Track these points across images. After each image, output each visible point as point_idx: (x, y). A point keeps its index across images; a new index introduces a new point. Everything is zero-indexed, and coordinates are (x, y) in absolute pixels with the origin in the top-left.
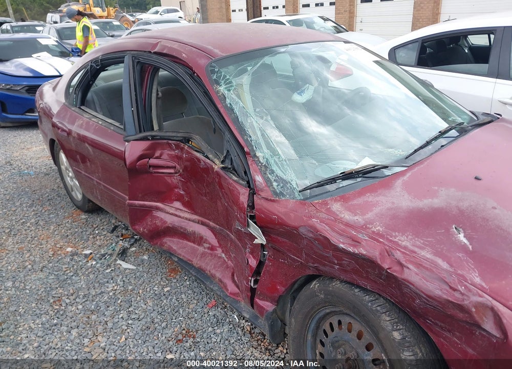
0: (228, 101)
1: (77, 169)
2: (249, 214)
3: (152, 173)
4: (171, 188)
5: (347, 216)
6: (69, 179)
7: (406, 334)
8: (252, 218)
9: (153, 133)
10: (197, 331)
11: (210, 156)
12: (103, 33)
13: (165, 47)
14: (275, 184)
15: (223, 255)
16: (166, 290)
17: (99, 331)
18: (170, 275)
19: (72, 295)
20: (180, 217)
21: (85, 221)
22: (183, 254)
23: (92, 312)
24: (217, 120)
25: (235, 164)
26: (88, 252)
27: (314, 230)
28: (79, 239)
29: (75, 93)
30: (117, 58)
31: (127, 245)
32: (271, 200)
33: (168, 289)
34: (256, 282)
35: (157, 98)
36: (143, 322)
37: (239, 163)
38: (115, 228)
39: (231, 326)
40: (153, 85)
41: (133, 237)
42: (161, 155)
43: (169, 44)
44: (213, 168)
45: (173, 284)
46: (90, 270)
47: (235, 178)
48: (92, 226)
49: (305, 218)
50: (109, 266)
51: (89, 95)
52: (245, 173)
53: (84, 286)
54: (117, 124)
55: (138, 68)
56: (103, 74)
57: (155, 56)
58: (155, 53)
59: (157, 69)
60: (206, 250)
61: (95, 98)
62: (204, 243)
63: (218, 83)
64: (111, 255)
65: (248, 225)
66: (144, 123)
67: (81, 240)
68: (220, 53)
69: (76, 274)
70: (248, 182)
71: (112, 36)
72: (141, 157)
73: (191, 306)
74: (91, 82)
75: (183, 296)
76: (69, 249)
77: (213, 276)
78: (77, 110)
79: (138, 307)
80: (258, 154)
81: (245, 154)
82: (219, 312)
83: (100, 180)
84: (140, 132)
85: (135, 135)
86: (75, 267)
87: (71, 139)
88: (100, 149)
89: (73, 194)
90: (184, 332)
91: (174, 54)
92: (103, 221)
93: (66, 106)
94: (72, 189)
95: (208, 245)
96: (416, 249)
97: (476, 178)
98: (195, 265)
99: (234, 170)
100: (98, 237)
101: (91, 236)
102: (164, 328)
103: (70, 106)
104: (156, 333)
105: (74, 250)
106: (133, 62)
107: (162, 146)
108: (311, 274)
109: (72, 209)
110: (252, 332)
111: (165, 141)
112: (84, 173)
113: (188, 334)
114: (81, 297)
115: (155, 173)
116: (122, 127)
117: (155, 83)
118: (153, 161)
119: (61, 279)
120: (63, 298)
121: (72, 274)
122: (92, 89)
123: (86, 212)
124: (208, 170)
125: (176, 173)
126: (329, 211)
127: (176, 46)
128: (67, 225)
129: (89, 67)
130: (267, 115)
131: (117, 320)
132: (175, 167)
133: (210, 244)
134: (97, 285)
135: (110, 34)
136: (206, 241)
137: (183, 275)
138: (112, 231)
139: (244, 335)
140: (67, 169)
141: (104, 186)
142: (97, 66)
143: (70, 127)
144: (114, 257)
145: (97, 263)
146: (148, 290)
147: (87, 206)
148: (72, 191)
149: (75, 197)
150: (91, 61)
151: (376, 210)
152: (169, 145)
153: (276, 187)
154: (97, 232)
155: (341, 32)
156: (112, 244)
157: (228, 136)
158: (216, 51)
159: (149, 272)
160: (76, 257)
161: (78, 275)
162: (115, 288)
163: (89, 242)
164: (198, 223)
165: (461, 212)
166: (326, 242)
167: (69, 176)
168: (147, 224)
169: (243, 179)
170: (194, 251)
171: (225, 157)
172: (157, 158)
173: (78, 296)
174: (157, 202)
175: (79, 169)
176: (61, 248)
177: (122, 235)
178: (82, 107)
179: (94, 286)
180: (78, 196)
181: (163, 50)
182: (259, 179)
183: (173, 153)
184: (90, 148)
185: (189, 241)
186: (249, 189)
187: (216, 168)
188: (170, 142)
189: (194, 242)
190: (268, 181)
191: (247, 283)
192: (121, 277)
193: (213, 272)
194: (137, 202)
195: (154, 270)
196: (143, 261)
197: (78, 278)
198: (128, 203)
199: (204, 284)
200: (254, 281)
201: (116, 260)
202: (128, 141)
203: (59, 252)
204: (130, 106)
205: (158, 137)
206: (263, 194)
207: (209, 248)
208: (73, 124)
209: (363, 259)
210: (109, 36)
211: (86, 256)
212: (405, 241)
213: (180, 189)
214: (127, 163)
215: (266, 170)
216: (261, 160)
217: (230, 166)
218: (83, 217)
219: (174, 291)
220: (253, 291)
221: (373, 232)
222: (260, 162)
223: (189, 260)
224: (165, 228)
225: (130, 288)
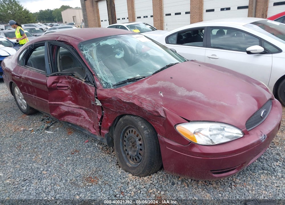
0: (86, 57)
1: (25, 93)
2: (95, 97)
3: (58, 89)
4: (67, 95)
5: (127, 92)
6: (19, 100)
7: (145, 126)
8: (97, 98)
9: (58, 73)
10: (80, 150)
11: (81, 78)
12: (30, 34)
13: (62, 38)
14: (104, 84)
15: (90, 120)
16: (67, 139)
17: (39, 154)
18: (69, 134)
19: (26, 144)
20: (71, 107)
21: (28, 118)
22: (73, 121)
23: (35, 148)
24: (83, 64)
25: (90, 80)
26: (31, 129)
27: (116, 97)
28: (26, 125)
29: (22, 60)
30: (41, 44)
31: (49, 125)
32: (102, 90)
33: (68, 138)
34: (101, 124)
35: (60, 59)
36: (57, 149)
37: (91, 78)
38: (43, 120)
39: (94, 147)
40: (57, 54)
41: (51, 122)
42: (62, 81)
43: (64, 37)
44: (82, 83)
45: (70, 137)
46: (33, 135)
47: (90, 84)
48: (32, 120)
49: (113, 94)
50: (41, 133)
51: (29, 61)
52: (94, 82)
53: (30, 141)
54: (43, 71)
55: (51, 47)
56: (34, 52)
57: (57, 42)
58: (58, 41)
59: (59, 47)
60: (83, 119)
61: (32, 62)
62: (82, 116)
63: (82, 50)
64: (42, 129)
65: (95, 101)
66: (54, 69)
67: (27, 125)
68: (83, 40)
69: (26, 137)
70: (95, 85)
71: (35, 36)
72: (53, 83)
73: (78, 143)
74: (30, 55)
75: (74, 140)
76: (22, 129)
77: (85, 127)
78: (24, 67)
79: (55, 145)
80: (98, 75)
81: (93, 75)
82: (89, 144)
83: (36, 96)
84: (53, 72)
85: (51, 73)
86: (26, 135)
87: (22, 80)
88: (35, 82)
89: (22, 107)
90: (75, 151)
91: (65, 41)
92: (37, 118)
93: (18, 65)
94: (21, 104)
95: (83, 117)
96: (146, 98)
97: (171, 78)
98: (78, 125)
99: (89, 82)
100: (35, 124)
101: (32, 123)
102: (66, 151)
103: (20, 66)
104: (63, 152)
105: (24, 129)
106: (49, 44)
107: (62, 78)
108: (119, 115)
109: (22, 114)
110: (103, 148)
111: (63, 76)
112: (28, 94)
113: (76, 151)
114: (30, 144)
115: (60, 89)
116: (45, 72)
117: (58, 55)
118: (58, 85)
119: (19, 139)
120: (22, 145)
121: (24, 137)
122: (30, 58)
123: (28, 115)
124: (80, 84)
125: (68, 89)
126: (121, 91)
127: (66, 38)
128: (20, 120)
129: (29, 48)
130: (101, 61)
131: (46, 150)
132: (68, 87)
133: (84, 116)
134: (36, 140)
135: (34, 35)
136: (82, 115)
137: (74, 134)
138: (42, 121)
139: (99, 149)
140: (18, 95)
141: (38, 98)
142: (32, 47)
143: (21, 75)
144: (43, 130)
145: (36, 132)
146: (59, 139)
147: (29, 111)
148: (21, 106)
149: (23, 109)
150: (30, 46)
151: (136, 89)
152: (65, 77)
153: (104, 86)
154: (35, 122)
155: (155, 30)
156: (42, 125)
157: (86, 69)
158: (82, 39)
159: (59, 133)
160: (25, 131)
161: (27, 137)
162: (45, 140)
163: (31, 125)
164: (79, 108)
165: (163, 87)
166: (120, 101)
167: (20, 99)
168: (57, 112)
169: (93, 85)
170: (77, 120)
171: (86, 77)
172: (60, 83)
173: (28, 144)
174: (61, 102)
175: (26, 92)
176: (18, 129)
177: (46, 122)
178: (26, 66)
179: (35, 140)
180: (24, 108)
181: (61, 39)
182: (98, 83)
183: (67, 80)
184: (31, 83)
185: (75, 116)
186: (95, 88)
187: (83, 82)
188: (65, 76)
189: (77, 116)
190: (101, 84)
191: (98, 125)
192: (47, 136)
193: (85, 126)
194: (52, 103)
195: (61, 133)
196: (56, 130)
197: (27, 138)
198: (49, 103)
199: (82, 132)
200: (100, 123)
201: (44, 131)
202: (48, 77)
203: (18, 130)
204: (48, 62)
205: (60, 74)
206: (99, 88)
207: (83, 118)
208: (22, 74)
209: (131, 104)
210: (34, 36)
211: (30, 130)
212: (143, 96)
213: (70, 95)
214: (48, 86)
215: (101, 80)
216: (99, 77)
217: (88, 80)
218: (27, 117)
219: (70, 139)
220: (100, 128)
221: (134, 95)
222: (98, 77)
223: (75, 123)
224: (65, 112)
225: (51, 139)
